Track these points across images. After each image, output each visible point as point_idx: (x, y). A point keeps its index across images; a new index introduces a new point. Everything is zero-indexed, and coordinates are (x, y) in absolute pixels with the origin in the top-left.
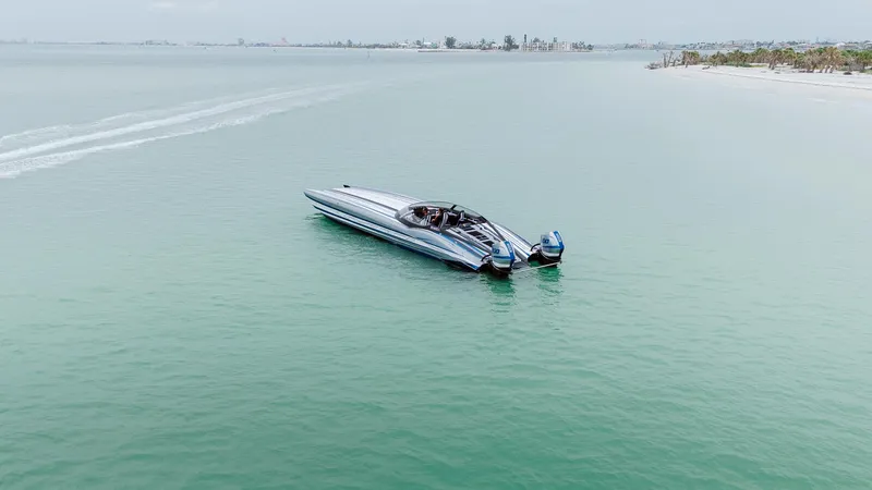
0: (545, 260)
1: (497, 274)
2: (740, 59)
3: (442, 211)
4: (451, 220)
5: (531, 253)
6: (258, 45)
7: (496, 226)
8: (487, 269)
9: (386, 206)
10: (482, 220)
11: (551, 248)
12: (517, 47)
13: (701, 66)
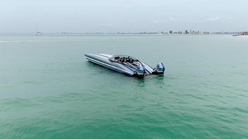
5: (153, 71)
7: (142, 63)
9: (106, 57)
10: (137, 61)
11: (160, 69)
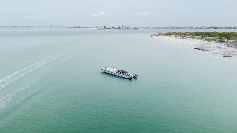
0: (135, 77)
1: (130, 79)
2: (169, 34)
3: (121, 71)
4: (122, 72)
6: (56, 27)
8: (129, 78)
9: (114, 71)
10: (127, 72)
11: (136, 76)
12: (121, 28)
13: (161, 36)
